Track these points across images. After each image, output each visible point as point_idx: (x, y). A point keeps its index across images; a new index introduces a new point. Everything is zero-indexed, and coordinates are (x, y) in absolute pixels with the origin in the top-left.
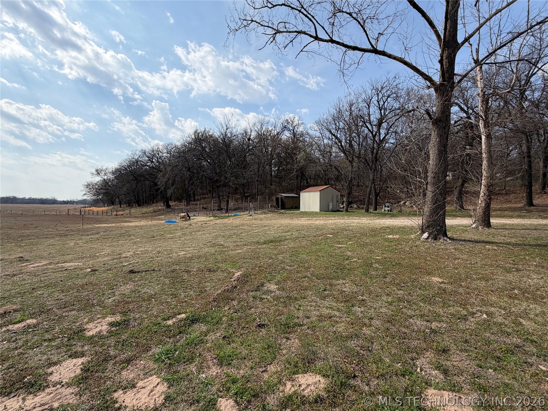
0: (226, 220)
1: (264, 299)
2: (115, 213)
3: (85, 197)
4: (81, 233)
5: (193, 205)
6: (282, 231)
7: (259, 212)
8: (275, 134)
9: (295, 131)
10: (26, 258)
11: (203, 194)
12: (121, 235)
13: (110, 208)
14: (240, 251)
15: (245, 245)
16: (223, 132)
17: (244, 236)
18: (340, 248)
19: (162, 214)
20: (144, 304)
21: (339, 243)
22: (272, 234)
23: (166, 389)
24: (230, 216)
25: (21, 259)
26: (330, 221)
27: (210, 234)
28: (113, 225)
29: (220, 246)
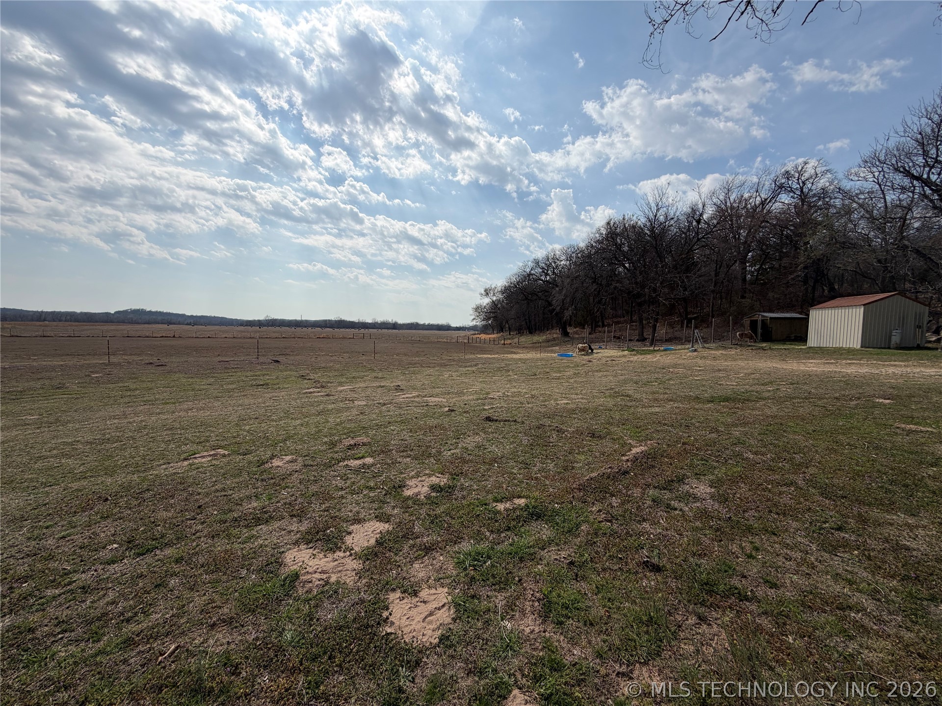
0: (649, 356)
1: (676, 509)
2: (503, 342)
3: (474, 323)
4: (461, 364)
5: (600, 332)
6: (756, 382)
7: (713, 345)
8: (757, 202)
9: (805, 190)
10: (402, 387)
11: (616, 316)
12: (499, 369)
13: (499, 335)
14: (657, 410)
15: (671, 400)
16: (651, 216)
17: (673, 384)
18: (910, 432)
19: (557, 345)
20: (483, 468)
21: (911, 420)
22: (730, 385)
23: (449, 620)
24: (657, 351)
25: (398, 388)
26: (891, 370)
27: (615, 376)
28: (496, 356)
29: (625, 398)
